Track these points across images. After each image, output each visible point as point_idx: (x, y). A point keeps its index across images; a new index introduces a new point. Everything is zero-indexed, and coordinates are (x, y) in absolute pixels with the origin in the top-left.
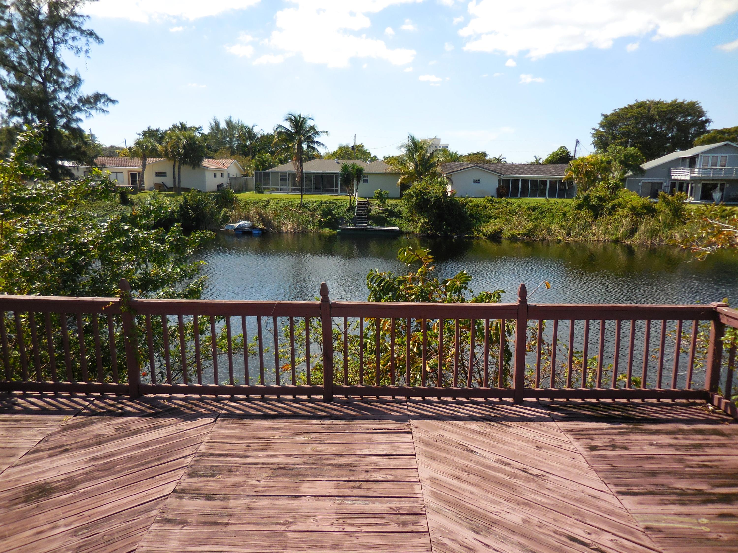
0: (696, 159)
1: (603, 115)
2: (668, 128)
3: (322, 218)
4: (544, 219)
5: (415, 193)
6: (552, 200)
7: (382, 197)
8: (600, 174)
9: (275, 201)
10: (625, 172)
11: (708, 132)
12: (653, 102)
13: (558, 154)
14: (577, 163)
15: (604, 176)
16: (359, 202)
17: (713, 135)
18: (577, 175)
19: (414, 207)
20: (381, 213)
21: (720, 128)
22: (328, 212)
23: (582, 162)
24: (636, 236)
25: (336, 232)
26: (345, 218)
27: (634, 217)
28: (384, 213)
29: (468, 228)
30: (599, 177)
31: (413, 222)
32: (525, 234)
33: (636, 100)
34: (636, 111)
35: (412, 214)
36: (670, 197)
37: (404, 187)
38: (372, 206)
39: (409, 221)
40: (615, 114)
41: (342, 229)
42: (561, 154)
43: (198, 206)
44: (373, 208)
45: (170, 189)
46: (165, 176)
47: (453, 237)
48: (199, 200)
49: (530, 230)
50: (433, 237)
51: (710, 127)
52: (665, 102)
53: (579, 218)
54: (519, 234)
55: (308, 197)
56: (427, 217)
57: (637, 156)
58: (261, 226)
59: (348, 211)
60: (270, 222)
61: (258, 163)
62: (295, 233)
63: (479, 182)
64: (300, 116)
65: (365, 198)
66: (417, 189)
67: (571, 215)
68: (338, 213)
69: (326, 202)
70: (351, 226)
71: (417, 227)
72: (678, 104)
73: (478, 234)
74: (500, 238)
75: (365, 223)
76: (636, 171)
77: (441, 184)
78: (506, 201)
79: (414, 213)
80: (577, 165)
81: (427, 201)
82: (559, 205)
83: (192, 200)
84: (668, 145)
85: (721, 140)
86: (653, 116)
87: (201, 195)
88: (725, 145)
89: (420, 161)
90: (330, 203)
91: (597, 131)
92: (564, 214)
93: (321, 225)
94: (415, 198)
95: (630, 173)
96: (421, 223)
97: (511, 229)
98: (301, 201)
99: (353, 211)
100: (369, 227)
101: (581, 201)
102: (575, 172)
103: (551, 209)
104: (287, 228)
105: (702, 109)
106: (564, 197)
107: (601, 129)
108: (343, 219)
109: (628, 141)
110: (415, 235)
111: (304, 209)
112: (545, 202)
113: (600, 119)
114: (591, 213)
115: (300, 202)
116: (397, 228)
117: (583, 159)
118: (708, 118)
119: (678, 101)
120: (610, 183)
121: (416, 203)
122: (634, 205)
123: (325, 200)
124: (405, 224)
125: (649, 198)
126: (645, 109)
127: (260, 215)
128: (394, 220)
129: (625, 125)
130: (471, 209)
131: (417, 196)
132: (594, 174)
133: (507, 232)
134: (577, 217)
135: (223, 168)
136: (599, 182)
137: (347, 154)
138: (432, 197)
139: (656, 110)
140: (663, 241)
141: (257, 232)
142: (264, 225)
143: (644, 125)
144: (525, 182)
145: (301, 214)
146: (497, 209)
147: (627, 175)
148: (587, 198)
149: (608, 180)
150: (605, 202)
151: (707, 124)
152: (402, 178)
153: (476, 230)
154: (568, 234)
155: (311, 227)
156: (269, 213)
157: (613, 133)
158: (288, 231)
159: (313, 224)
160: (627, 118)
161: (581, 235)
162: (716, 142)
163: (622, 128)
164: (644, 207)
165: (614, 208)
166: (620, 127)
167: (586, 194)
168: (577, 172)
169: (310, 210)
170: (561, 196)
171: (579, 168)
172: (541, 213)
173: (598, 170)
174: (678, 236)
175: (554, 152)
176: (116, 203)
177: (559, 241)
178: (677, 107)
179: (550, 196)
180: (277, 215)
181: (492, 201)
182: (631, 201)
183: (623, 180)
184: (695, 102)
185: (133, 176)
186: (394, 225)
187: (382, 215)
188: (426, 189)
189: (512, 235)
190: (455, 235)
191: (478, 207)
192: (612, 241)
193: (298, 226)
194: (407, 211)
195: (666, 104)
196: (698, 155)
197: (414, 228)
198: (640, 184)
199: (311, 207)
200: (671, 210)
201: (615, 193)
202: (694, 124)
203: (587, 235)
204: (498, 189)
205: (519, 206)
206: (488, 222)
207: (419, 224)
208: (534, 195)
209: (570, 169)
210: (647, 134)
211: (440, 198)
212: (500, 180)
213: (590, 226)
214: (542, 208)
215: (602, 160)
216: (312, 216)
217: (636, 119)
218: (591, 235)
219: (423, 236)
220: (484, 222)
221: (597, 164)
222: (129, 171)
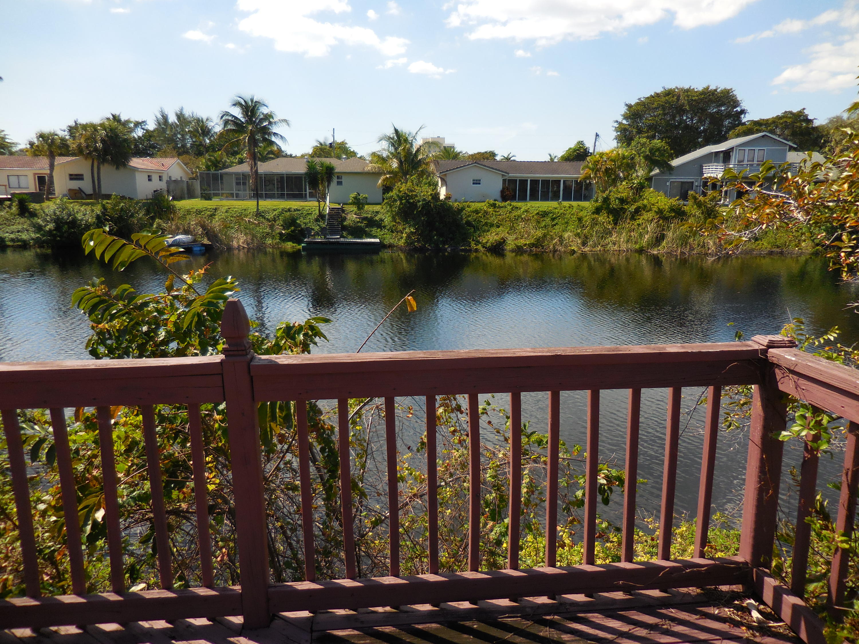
0: (731, 154)
1: (627, 105)
2: (700, 121)
3: (284, 229)
4: (556, 227)
5: (398, 196)
6: (566, 204)
7: (359, 203)
8: (622, 172)
9: (224, 209)
10: (651, 170)
11: (744, 124)
12: (682, 89)
13: (575, 150)
14: (595, 159)
15: (626, 174)
16: (331, 209)
17: (749, 126)
18: (596, 174)
19: (397, 214)
20: (358, 222)
21: (756, 119)
22: (291, 222)
23: (601, 157)
24: (664, 243)
25: (300, 247)
26: (313, 229)
27: (661, 222)
28: (362, 223)
29: (465, 238)
30: (621, 175)
31: (397, 232)
32: (533, 245)
33: (664, 88)
34: (663, 99)
35: (396, 222)
36: (701, 198)
37: (387, 189)
38: (347, 214)
39: (392, 232)
40: (640, 104)
41: (308, 243)
42: (578, 150)
43: (121, 217)
44: (349, 217)
45: (89, 196)
46: (82, 179)
47: (446, 250)
48: (122, 209)
49: (538, 240)
50: (421, 250)
51: (745, 119)
52: (696, 90)
53: (596, 224)
54: (525, 245)
55: (266, 204)
56: (414, 226)
57: (664, 151)
58: (206, 241)
59: (317, 220)
60: (216, 236)
61: (209, 164)
62: (249, 249)
63: (479, 183)
64: (252, 100)
65: (339, 204)
66: (401, 192)
67: (587, 220)
68: (305, 223)
69: (289, 210)
70: (319, 239)
71: (402, 238)
72: (710, 91)
73: (476, 245)
74: (503, 250)
75: (337, 235)
76: (663, 168)
77: (430, 185)
78: (511, 205)
79: (398, 221)
80: (595, 162)
81: (413, 205)
82: (574, 210)
83: (113, 209)
84: (700, 140)
85: (758, 131)
86: (683, 105)
87: (125, 203)
88: (763, 136)
89: (405, 156)
90: (295, 210)
91: (620, 123)
92: (580, 220)
93: (283, 238)
94: (398, 203)
95: (657, 171)
96: (406, 233)
97: (516, 239)
98: (258, 209)
99: (323, 220)
100: (342, 240)
101: (598, 204)
102: (593, 170)
103: (565, 214)
104: (238, 242)
105: (736, 98)
106: (581, 201)
107: (624, 122)
108: (309, 230)
109: (655, 136)
110: (400, 249)
111: (262, 220)
112: (558, 206)
113: (623, 110)
114: (611, 218)
115: (255, 210)
116: (378, 240)
117: (602, 155)
118: (743, 108)
119: (711, 88)
120: (634, 183)
121: (399, 209)
122: (661, 208)
123: (288, 207)
124: (388, 236)
125: (678, 200)
126: (673, 97)
127: (203, 227)
128: (374, 230)
129: (651, 116)
130: (469, 216)
131: (401, 199)
132: (615, 172)
133: (511, 243)
134: (595, 222)
135: (161, 169)
136: (622, 182)
137: (324, 152)
138: (419, 201)
139: (686, 98)
140: (694, 249)
141: (198, 249)
142: (209, 239)
143: (673, 117)
144: (535, 182)
145: (258, 225)
146: (500, 215)
147: (653, 173)
148: (606, 200)
149: (632, 179)
150: (627, 204)
151: (743, 116)
152: (383, 177)
153: (473, 240)
154: (584, 244)
155: (269, 241)
156: (216, 224)
157: (638, 126)
158: (239, 246)
159: (273, 237)
160: (653, 109)
161: (599, 244)
162: (753, 133)
163: (648, 119)
164: (672, 209)
165: (637, 211)
166: (646, 119)
167: (605, 196)
168: (596, 170)
169: (268, 220)
170: (578, 198)
171: (597, 165)
172: (553, 219)
173: (619, 167)
174: (711, 243)
175: (570, 148)
176: (12, 214)
177: (573, 252)
178: (710, 95)
179: (564, 199)
180: (226, 227)
181: (494, 206)
182: (657, 203)
183: (649, 179)
184: (729, 90)
185: (41, 180)
186: (375, 237)
187: (359, 224)
188: (412, 191)
189: (517, 246)
190: (448, 247)
191: (477, 214)
192: (637, 251)
193: (252, 240)
194: (390, 219)
195: (697, 92)
196: (732, 148)
197: (399, 240)
198: (668, 184)
199: (270, 216)
200: (702, 213)
201: (639, 193)
202: (729, 115)
203: (607, 245)
204: (502, 192)
205: (526, 211)
206: (488, 231)
207: (404, 235)
208: (545, 198)
209: (587, 167)
210: (677, 127)
211: (429, 201)
212: (504, 181)
213: (610, 234)
214: (554, 213)
215: (624, 155)
216: (272, 227)
217: (664, 109)
218: (611, 245)
219: (409, 250)
220: (484, 231)
221: (618, 160)
222: (35, 174)
